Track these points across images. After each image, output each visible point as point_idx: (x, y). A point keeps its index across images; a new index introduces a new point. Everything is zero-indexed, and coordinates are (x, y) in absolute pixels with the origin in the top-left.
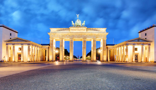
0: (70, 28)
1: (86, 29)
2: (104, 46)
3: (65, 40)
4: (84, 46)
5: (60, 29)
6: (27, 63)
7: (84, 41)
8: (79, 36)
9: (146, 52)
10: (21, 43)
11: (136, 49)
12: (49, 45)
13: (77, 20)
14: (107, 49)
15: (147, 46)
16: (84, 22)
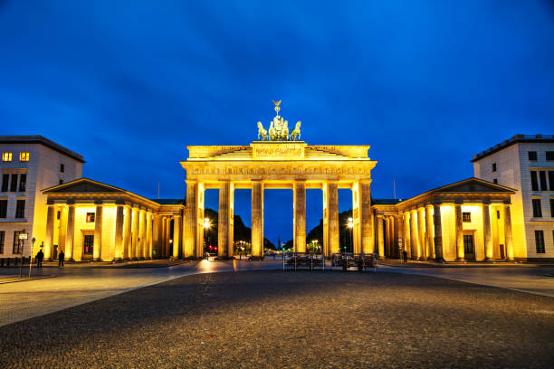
0: (252, 145)
1: (303, 150)
2: (364, 206)
3: (235, 185)
4: (298, 205)
5: (219, 148)
6: (114, 264)
7: (300, 190)
8: (282, 173)
9: (497, 224)
10: (94, 198)
11: (467, 217)
12: (185, 204)
13: (276, 119)
14: (375, 215)
15: (501, 206)
16: (298, 124)
